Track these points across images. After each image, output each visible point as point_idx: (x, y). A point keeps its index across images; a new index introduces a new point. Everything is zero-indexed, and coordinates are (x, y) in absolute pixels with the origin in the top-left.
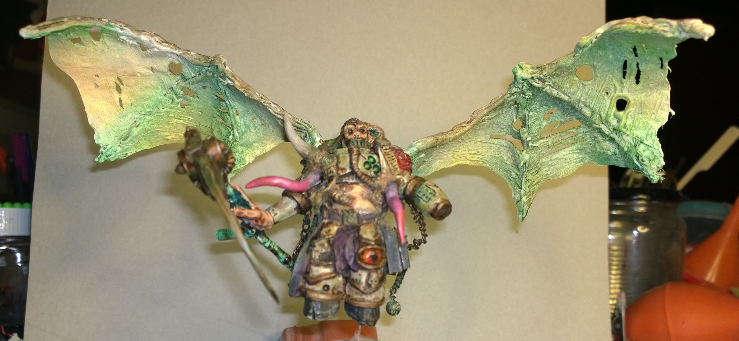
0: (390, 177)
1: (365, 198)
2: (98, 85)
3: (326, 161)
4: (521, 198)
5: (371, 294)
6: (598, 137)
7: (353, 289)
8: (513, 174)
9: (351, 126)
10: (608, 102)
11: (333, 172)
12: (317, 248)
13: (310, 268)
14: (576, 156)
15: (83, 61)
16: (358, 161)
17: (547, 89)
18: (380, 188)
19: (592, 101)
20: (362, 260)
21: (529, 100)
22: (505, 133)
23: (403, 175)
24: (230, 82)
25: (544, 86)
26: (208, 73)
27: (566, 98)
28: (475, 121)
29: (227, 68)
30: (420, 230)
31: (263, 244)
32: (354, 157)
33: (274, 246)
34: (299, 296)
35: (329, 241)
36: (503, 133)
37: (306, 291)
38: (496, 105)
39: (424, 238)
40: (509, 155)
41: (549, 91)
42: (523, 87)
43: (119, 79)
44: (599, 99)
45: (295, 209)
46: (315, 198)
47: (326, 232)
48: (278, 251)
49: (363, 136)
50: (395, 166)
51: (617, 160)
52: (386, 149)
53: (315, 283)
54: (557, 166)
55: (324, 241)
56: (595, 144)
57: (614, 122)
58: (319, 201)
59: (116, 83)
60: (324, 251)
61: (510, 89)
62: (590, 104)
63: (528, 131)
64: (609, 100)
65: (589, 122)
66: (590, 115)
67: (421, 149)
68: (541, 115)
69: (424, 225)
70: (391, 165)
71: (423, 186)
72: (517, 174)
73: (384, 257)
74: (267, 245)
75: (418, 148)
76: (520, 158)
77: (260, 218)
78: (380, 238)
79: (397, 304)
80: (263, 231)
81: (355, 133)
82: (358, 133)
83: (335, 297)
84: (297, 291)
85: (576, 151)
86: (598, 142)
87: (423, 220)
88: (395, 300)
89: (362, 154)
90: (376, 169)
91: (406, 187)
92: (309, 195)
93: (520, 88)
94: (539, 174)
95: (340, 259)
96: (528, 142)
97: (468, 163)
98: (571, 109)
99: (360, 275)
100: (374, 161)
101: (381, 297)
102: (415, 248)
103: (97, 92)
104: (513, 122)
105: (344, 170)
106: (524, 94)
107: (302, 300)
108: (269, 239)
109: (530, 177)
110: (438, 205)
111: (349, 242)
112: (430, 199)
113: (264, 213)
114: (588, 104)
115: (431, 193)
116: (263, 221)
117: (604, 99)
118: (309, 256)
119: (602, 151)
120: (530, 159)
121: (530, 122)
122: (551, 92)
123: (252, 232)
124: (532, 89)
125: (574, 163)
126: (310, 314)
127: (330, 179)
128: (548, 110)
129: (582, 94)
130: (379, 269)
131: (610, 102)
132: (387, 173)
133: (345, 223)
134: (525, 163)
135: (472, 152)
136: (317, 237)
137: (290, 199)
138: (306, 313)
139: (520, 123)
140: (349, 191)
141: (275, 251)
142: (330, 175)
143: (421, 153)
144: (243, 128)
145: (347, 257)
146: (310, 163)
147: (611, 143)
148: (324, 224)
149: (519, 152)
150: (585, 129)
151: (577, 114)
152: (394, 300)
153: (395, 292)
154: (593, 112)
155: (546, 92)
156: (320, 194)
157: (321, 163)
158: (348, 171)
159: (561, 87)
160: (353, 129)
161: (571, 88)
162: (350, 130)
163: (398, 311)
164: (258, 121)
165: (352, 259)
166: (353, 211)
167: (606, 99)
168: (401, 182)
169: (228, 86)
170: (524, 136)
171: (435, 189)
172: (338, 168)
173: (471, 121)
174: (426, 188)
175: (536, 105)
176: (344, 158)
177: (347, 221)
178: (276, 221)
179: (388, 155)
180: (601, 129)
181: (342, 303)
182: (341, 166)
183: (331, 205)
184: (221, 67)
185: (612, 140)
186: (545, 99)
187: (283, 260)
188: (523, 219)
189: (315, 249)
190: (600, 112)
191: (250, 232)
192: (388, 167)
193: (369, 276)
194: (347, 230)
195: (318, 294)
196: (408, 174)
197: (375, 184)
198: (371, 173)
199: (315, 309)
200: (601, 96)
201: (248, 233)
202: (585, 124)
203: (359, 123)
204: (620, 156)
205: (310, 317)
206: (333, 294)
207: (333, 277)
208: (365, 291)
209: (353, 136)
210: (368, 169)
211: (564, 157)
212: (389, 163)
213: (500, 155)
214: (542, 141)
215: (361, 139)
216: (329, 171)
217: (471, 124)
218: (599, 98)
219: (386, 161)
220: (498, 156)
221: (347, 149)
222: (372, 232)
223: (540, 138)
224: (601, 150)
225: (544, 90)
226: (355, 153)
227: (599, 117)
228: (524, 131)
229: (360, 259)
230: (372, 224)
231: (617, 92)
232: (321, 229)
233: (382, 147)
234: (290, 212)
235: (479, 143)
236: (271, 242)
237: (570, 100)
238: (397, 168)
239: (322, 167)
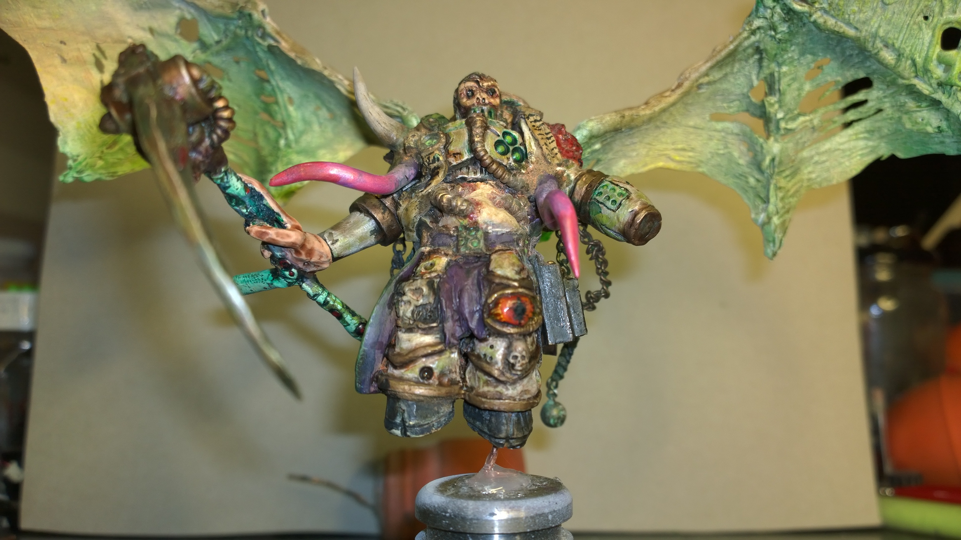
0: (544, 168)
1: (499, 205)
2: (66, 58)
3: (427, 144)
4: (769, 218)
5: (514, 383)
6: (905, 103)
7: (479, 374)
8: (752, 181)
9: (470, 84)
10: (928, 34)
11: (438, 159)
12: (409, 296)
13: (397, 338)
14: (862, 143)
15: (39, 17)
16: (484, 137)
17: (817, 16)
18: (525, 188)
19: (899, 36)
20: (495, 317)
21: (782, 43)
22: (735, 109)
23: (568, 167)
24: (272, 42)
25: (812, 11)
26: (238, 31)
27: (851, 32)
28: (687, 84)
29: (268, 19)
30: (598, 274)
31: (314, 297)
32: (478, 131)
33: (334, 301)
34: (375, 392)
35: (430, 283)
36: (731, 110)
37: (387, 380)
38: (724, 53)
39: (605, 288)
40: (744, 148)
41: (821, 21)
42: (773, 15)
43: (99, 48)
44: (911, 30)
45: (372, 232)
46: (407, 209)
47: (426, 268)
48: (343, 310)
49: (492, 100)
50: (553, 149)
51: (942, 143)
52: (536, 121)
53: (404, 365)
54: (827, 164)
55: (420, 283)
56: (900, 118)
57: (938, 72)
58: (415, 214)
59: (94, 55)
60: (421, 301)
61: (750, 23)
62: (895, 41)
63: (780, 101)
64: (929, 31)
65: (891, 75)
66: (893, 62)
67: (595, 132)
68: (802, 72)
69: (605, 263)
70: (544, 147)
71: (606, 183)
72: (758, 181)
73: (538, 310)
74: (321, 299)
75: (590, 131)
76: (764, 151)
77: (303, 246)
78: (528, 277)
79: (561, 407)
80: (314, 272)
81: (478, 94)
82: (485, 95)
83: (444, 391)
84: (372, 380)
85: (862, 136)
86: (907, 112)
87: (603, 254)
88: (557, 400)
89: (492, 128)
90: (517, 156)
91: (574, 188)
92: (397, 205)
93: (768, 17)
94: (798, 178)
95: (452, 316)
96: (778, 121)
97: (672, 165)
98: (857, 55)
99: (492, 347)
100: (515, 141)
101: (534, 390)
102: (590, 308)
103: (64, 71)
104: (752, 87)
105: (458, 156)
106: (775, 30)
107: (383, 398)
108: (324, 289)
109: (782, 183)
110: (636, 214)
111: (470, 284)
112: (620, 204)
113: (312, 239)
114: (890, 42)
115: (621, 195)
116: (310, 252)
117: (920, 29)
118: (393, 313)
119: (915, 128)
120: (782, 151)
121: (783, 85)
122: (825, 22)
123: (292, 274)
124: (789, 19)
125: (858, 158)
126: (396, 426)
127: (434, 173)
128: (814, 61)
129: (880, 23)
130: (530, 334)
131: (930, 34)
132: (537, 162)
133: (462, 250)
134: (773, 160)
135: (680, 146)
136: (410, 276)
137: (362, 215)
138: (390, 424)
139: (765, 88)
140: (470, 193)
141: (338, 310)
142: (432, 166)
143: (596, 140)
144: (300, 126)
145: (467, 312)
146: (399, 153)
147: (933, 112)
148: (423, 253)
149: (761, 140)
150: (881, 92)
151: (868, 64)
152: (554, 400)
153: (556, 387)
154: (900, 56)
155: (815, 22)
156: (415, 201)
157: (417, 148)
158: (466, 156)
159: (843, 12)
160: (474, 89)
161: (860, 11)
162: (469, 91)
163: (562, 420)
164: (324, 113)
165: (477, 315)
166: (476, 226)
167: (924, 30)
168: (564, 179)
169: (270, 47)
170: (771, 110)
171: (628, 187)
172: (448, 154)
173: (679, 86)
174: (612, 186)
175: (793, 52)
176: (459, 134)
177: (465, 245)
178: (335, 255)
179: (540, 130)
180: (915, 85)
181: (460, 403)
182: (452, 149)
183: (436, 221)
184: (257, 16)
185: (936, 104)
186: (810, 39)
187: (353, 328)
188: (775, 254)
189: (405, 298)
190: (913, 54)
191: (287, 273)
192: (540, 150)
193: (509, 348)
194: (465, 263)
195: (410, 385)
196: (576, 165)
197: (517, 180)
198: (510, 160)
199: (406, 415)
200: (915, 23)
201: (285, 277)
202: (883, 82)
203: (485, 79)
204: (950, 133)
205: (398, 432)
206: (441, 384)
207: (440, 353)
208: (502, 378)
209: (474, 101)
210: (504, 154)
211: (842, 147)
212: (542, 142)
213: (726, 151)
214: (802, 119)
215: (488, 106)
216: (431, 158)
217: (679, 91)
218: (911, 27)
219: (536, 140)
220: (721, 152)
221: (464, 121)
222: (513, 264)
223: (799, 115)
224: (913, 126)
225: (812, 19)
226: (479, 124)
227: (910, 65)
228: (772, 101)
229: (490, 315)
230: (514, 251)
231: (944, 14)
232: (417, 265)
233: (528, 118)
234: (362, 239)
235: (691, 130)
236: (329, 294)
237: (858, 36)
238: (556, 154)
239: (418, 155)
